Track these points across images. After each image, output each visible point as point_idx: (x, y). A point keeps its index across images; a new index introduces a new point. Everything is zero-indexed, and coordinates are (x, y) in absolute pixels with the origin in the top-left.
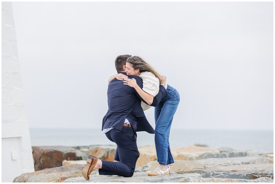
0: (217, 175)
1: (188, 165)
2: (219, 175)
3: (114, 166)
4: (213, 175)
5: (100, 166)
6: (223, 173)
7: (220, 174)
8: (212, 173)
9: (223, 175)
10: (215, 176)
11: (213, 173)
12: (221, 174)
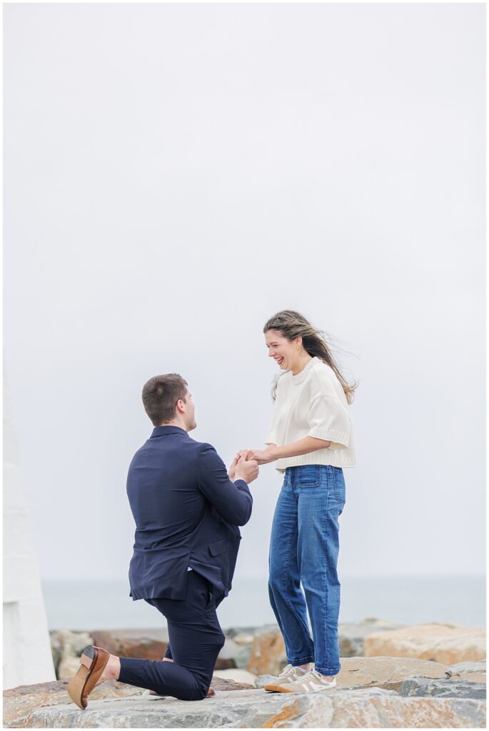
0: (443, 691)
1: (402, 670)
2: (447, 693)
3: (152, 672)
4: (433, 694)
5: (113, 674)
6: (457, 688)
7: (450, 690)
8: (431, 688)
9: (457, 691)
10: (437, 695)
11: (433, 688)
12: (453, 691)
